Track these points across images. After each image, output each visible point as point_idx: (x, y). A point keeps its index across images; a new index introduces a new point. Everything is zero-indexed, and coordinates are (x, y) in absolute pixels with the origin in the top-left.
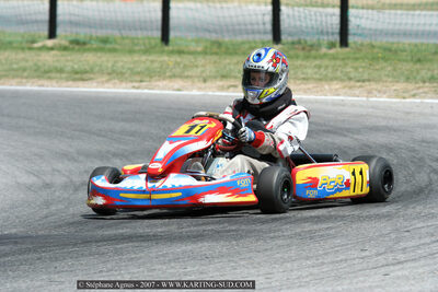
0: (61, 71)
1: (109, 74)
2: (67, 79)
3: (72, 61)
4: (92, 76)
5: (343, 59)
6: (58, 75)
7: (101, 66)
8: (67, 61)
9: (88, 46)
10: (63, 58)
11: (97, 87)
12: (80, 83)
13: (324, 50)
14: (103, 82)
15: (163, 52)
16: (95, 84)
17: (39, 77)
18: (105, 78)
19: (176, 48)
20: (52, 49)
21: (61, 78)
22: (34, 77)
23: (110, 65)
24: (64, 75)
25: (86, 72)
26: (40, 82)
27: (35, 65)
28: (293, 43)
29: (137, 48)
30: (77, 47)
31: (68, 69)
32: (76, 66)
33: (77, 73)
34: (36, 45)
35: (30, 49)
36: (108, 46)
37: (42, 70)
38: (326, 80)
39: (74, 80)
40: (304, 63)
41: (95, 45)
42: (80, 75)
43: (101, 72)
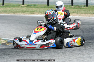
0: (28, 11)
1: (39, 12)
2: (30, 13)
3: (30, 9)
4: (35, 13)
5: (88, 9)
6: (28, 12)
7: (36, 10)
8: (29, 9)
9: (31, 6)
10: (28, 9)
11: (37, 15)
12: (33, 14)
13: (83, 7)
14: (38, 14)
15: (48, 8)
16: (36, 14)
17: (24, 13)
18: (38, 13)
19: (51, 7)
20: (24, 7)
21: (29, 13)
22: (22, 13)
23: (38, 10)
24: (29, 12)
25: (34, 12)
26: (24, 14)
27: (22, 10)
28: (76, 6)
29: (42, 7)
30: (29, 7)
31: (30, 11)
32: (31, 11)
33: (31, 12)
34: (20, 6)
35: (19, 7)
36: (36, 6)
37: (24, 11)
38: (86, 13)
39: (31, 13)
40: (80, 10)
41: (33, 6)
42: (32, 12)
43: (37, 12)
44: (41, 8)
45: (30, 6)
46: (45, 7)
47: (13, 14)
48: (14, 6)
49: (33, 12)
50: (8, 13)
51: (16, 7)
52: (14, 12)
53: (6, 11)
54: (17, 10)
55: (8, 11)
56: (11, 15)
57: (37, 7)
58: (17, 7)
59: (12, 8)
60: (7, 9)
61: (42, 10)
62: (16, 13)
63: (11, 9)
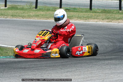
44: (82, 12)
45: (69, 10)
46: (87, 11)
47: (46, 19)
48: (49, 9)
49: (70, 17)
50: (40, 18)
51: (51, 10)
52: (47, 17)
53: (38, 16)
54: (51, 15)
55: (41, 15)
56: (43, 20)
57: (77, 12)
58: (53, 11)
59: (46, 11)
60: (40, 13)
61: (82, 15)
62: (50, 18)
63: (44, 13)
